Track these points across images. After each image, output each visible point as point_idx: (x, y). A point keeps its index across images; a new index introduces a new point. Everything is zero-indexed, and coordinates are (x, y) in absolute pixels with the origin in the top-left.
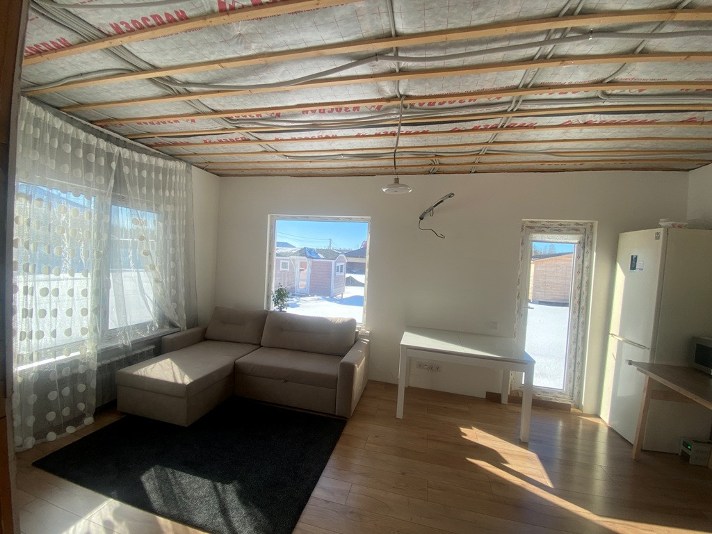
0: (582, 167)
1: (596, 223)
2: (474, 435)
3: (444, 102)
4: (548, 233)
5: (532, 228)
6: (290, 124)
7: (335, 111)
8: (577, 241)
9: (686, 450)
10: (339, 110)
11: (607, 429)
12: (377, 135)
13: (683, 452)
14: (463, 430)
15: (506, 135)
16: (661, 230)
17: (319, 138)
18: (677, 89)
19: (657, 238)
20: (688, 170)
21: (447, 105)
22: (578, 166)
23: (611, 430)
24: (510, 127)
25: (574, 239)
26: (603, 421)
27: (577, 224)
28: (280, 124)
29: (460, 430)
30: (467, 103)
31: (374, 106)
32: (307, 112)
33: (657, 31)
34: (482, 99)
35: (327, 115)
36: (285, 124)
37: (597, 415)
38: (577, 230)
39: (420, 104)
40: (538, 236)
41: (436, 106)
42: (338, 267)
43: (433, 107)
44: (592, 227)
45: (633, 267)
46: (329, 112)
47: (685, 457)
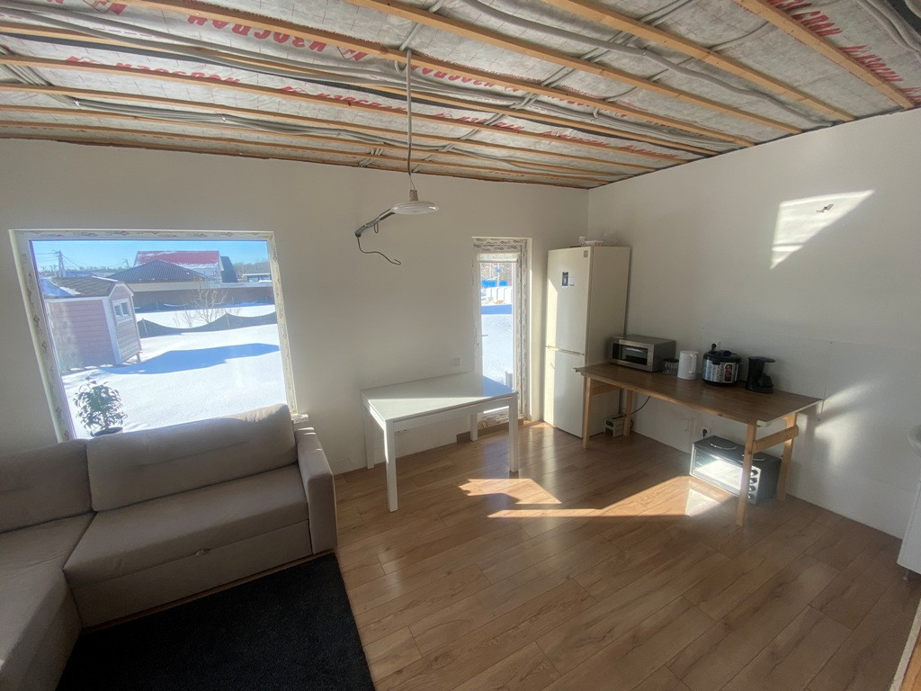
0: (523, 178)
1: (530, 240)
2: (476, 487)
3: (457, 77)
4: (493, 252)
5: (478, 246)
6: (138, 35)
7: (271, 37)
8: (515, 260)
9: (610, 427)
10: (280, 39)
11: (552, 430)
12: (321, 98)
13: (607, 429)
14: (464, 487)
15: (485, 135)
16: (588, 249)
17: (192, 78)
18: (644, 119)
19: (586, 255)
20: (589, 188)
21: (458, 82)
22: (519, 177)
23: (557, 430)
24: (497, 127)
25: (512, 257)
26: (548, 424)
27: (515, 241)
28: (108, 29)
29: (460, 489)
30: (482, 86)
31: (352, 52)
32: (202, 21)
33: (683, 65)
34: (499, 87)
35: (249, 40)
36: (122, 32)
37: (542, 420)
38: (515, 247)
39: (425, 71)
40: (485, 257)
41: (446, 80)
42: (117, 307)
43: (440, 79)
44: (526, 243)
45: (565, 284)
46: (257, 35)
47: (609, 432)
